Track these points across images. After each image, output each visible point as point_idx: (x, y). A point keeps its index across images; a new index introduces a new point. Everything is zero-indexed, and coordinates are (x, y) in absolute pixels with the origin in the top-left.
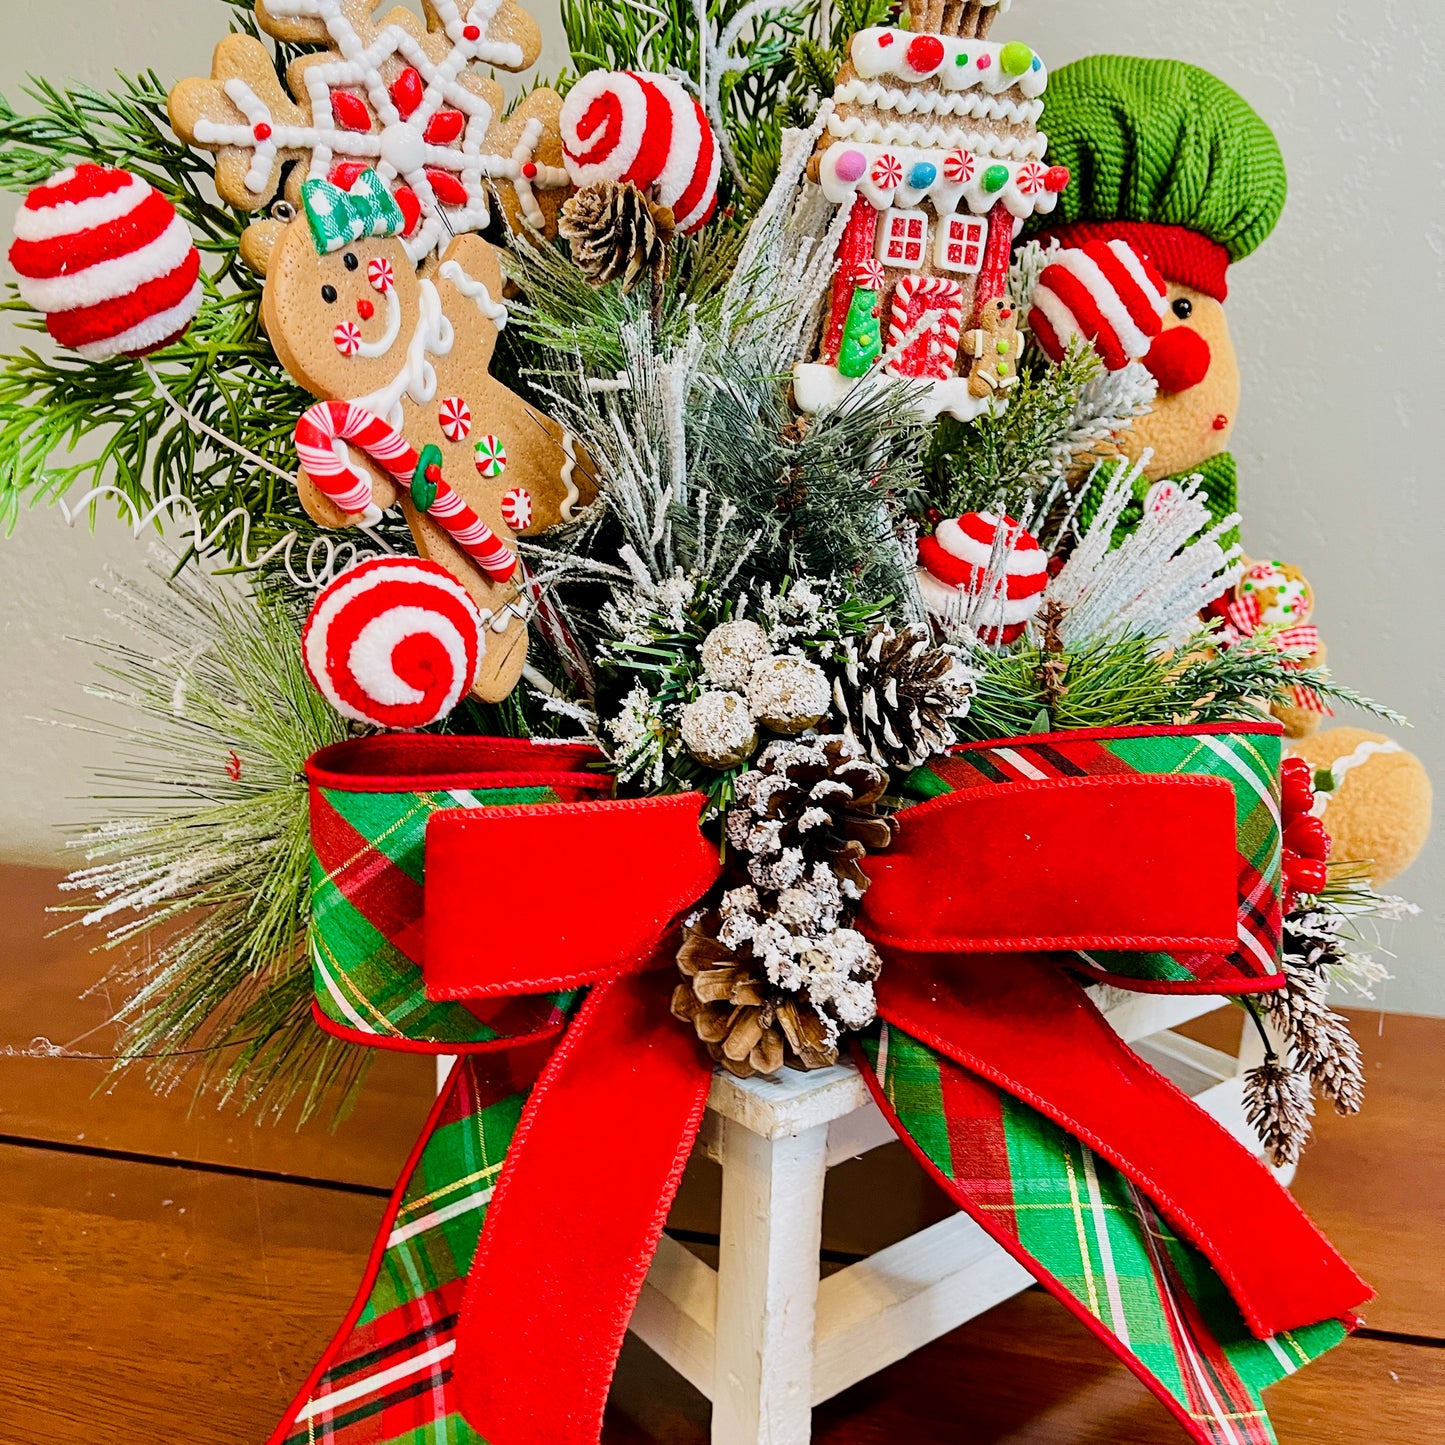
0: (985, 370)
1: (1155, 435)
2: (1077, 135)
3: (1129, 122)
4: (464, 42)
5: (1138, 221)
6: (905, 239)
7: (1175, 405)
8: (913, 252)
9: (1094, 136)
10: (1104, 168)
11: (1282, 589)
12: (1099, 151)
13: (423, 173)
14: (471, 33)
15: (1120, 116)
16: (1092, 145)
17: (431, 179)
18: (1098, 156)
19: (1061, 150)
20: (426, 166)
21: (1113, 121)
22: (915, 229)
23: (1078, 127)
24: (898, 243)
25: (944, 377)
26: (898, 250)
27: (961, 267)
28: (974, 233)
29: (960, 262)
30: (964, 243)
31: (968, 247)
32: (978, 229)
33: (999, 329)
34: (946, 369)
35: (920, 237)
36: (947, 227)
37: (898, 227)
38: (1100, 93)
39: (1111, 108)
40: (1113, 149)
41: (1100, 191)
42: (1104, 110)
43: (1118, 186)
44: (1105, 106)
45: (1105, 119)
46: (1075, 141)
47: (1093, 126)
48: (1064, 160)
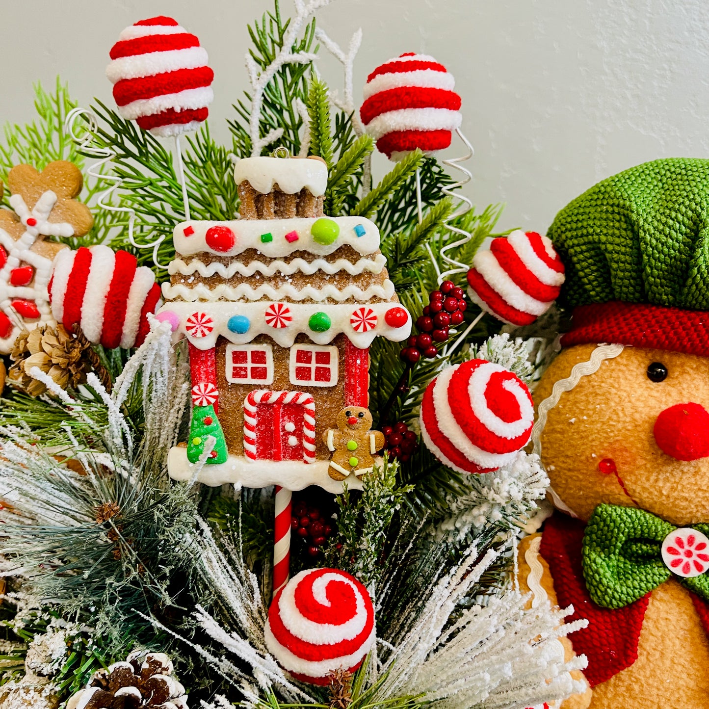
0: (337, 463)
1: (665, 492)
2: (591, 238)
4: (28, 227)
6: (249, 365)
8: (260, 374)
10: (614, 265)
13: (9, 302)
14: (32, 222)
16: (602, 247)
17: (15, 305)
19: (578, 249)
20: (12, 299)
22: (259, 357)
24: (241, 368)
25: (306, 462)
26: (243, 373)
27: (313, 383)
28: (324, 357)
29: (310, 379)
30: (313, 365)
31: (318, 369)
32: (328, 354)
33: (350, 432)
34: (306, 458)
35: (265, 363)
36: (293, 355)
37: (239, 357)
38: (616, 203)
39: (624, 215)
40: (623, 249)
41: (615, 282)
42: (618, 217)
43: (633, 278)
44: (619, 213)
45: (617, 225)
46: (589, 243)
47: (605, 231)
48: (581, 256)
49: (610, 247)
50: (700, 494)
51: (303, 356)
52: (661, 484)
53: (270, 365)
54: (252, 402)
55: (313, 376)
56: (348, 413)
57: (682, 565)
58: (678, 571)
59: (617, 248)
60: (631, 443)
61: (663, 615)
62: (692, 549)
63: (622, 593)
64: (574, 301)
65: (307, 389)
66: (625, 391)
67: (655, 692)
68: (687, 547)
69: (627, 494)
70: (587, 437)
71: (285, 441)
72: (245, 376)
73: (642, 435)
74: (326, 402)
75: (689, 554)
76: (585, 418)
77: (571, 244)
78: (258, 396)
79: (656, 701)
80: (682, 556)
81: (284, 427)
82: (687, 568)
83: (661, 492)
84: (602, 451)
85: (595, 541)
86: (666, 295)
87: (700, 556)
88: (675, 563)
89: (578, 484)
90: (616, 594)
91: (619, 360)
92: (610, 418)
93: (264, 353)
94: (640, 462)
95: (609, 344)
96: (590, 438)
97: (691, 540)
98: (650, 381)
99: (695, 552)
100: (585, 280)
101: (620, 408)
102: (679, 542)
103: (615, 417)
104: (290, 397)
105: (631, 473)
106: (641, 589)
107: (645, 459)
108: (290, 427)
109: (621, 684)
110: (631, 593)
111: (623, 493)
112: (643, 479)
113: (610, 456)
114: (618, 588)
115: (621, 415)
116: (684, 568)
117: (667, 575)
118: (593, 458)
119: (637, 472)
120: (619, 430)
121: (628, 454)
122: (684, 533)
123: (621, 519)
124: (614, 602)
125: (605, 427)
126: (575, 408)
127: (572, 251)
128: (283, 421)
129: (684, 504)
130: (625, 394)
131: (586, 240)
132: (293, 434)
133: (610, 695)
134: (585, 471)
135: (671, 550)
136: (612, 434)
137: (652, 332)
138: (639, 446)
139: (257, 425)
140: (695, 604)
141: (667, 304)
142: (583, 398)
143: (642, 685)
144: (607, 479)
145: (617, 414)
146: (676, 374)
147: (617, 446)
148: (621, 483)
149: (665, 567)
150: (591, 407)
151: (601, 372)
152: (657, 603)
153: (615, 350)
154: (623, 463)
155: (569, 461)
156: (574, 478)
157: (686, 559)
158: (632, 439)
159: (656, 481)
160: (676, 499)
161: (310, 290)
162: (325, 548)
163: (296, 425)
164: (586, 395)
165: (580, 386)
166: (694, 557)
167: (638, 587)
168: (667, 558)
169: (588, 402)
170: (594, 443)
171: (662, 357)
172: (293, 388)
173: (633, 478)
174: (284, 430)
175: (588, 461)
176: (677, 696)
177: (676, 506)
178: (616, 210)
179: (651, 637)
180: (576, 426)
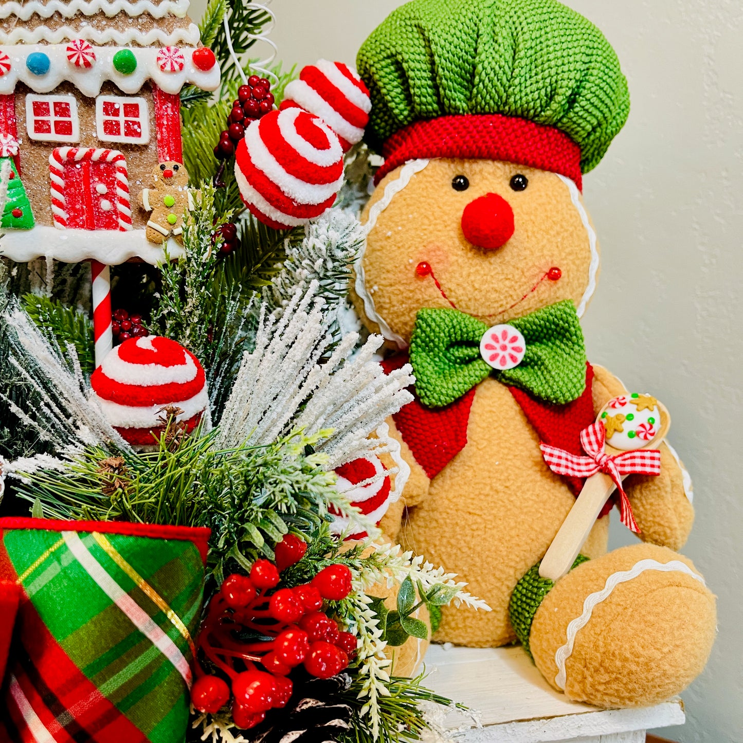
0: (155, 221)
2: (389, 52)
3: (426, 33)
5: (457, 114)
6: (52, 118)
7: (495, 260)
8: (64, 128)
9: (399, 49)
10: (411, 74)
11: (630, 417)
12: (407, 62)
15: (421, 30)
16: (399, 58)
18: (405, 65)
19: (379, 66)
21: (417, 36)
22: (62, 109)
23: (388, 45)
24: (43, 122)
25: (123, 229)
26: (45, 127)
27: (122, 139)
28: (132, 110)
29: (119, 134)
30: (122, 119)
31: (126, 122)
32: (136, 107)
33: (166, 187)
34: (122, 223)
35: (69, 116)
36: (99, 106)
37: (40, 109)
38: (408, 16)
39: (415, 26)
40: (418, 57)
41: (414, 93)
42: (410, 29)
43: (430, 87)
44: (411, 25)
45: (410, 35)
46: (388, 57)
47: (400, 43)
48: (382, 73)
49: (406, 57)
50: (507, 283)
51: (109, 108)
52: (472, 278)
53: (74, 118)
54: (58, 158)
55: (123, 130)
56: (162, 167)
57: (499, 358)
58: (496, 365)
59: (412, 57)
60: (442, 241)
61: (488, 409)
62: (506, 342)
63: (448, 388)
64: (382, 131)
65: (116, 146)
66: (433, 198)
67: (486, 474)
68: (502, 342)
69: (444, 296)
70: (403, 246)
71: (97, 206)
72: (48, 131)
73: (452, 234)
74: (139, 166)
75: (504, 348)
76: (400, 228)
77: (372, 62)
78: (63, 152)
79: (488, 481)
80: (499, 351)
81: (95, 188)
82: (503, 361)
83: (473, 286)
84: (418, 256)
85: (420, 346)
86: (460, 101)
87: (514, 349)
88: (493, 358)
89: (400, 297)
90: (444, 391)
91: (425, 172)
92: (423, 224)
93: (67, 104)
94: (453, 258)
95: (415, 159)
96: (407, 246)
97: (505, 334)
98: (454, 191)
99: (510, 346)
100: (389, 98)
101: (430, 213)
102: (495, 338)
103: (426, 221)
104: (98, 154)
105: (446, 270)
106: (465, 384)
107: (457, 255)
108: (102, 188)
109: (455, 474)
110: (456, 388)
111: (441, 296)
112: (457, 275)
113: (425, 259)
114: (445, 385)
115: (432, 218)
116: (501, 361)
117: (487, 370)
118: (410, 264)
119: (450, 269)
120: (431, 233)
121: (440, 253)
122: (498, 330)
123: (441, 318)
124: (442, 398)
125: (418, 232)
126: (390, 223)
127: (373, 69)
128: (94, 182)
129: (494, 296)
130: (433, 201)
131: (385, 55)
132: (105, 196)
133: (446, 487)
134: (405, 281)
135: (488, 347)
136: (425, 237)
137: (451, 138)
138: (450, 243)
139: (65, 189)
140: (515, 396)
141: (461, 112)
142: (397, 212)
143: (474, 471)
144: (425, 283)
145: (427, 218)
146: (477, 181)
147: (431, 246)
148: (438, 285)
149: (485, 363)
150: (404, 217)
151: (410, 185)
152: (481, 400)
153: (420, 164)
154: (438, 263)
155: (390, 275)
156: (396, 292)
157: (501, 353)
158: (443, 238)
159: (469, 275)
160: (488, 292)
161: (111, 32)
162: (149, 324)
163: (108, 188)
164: (399, 208)
165: (393, 202)
166: (509, 351)
167: (462, 381)
168: (486, 354)
169: (402, 214)
170: (410, 250)
171: (463, 168)
172: (102, 144)
173: (448, 275)
174: (95, 192)
175: (407, 269)
176: (506, 474)
177: (487, 300)
178: (408, 23)
179: (479, 430)
180: (392, 239)
